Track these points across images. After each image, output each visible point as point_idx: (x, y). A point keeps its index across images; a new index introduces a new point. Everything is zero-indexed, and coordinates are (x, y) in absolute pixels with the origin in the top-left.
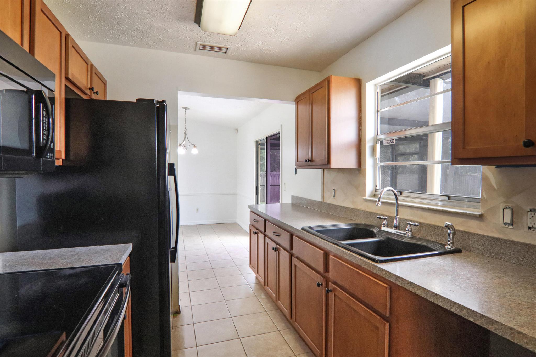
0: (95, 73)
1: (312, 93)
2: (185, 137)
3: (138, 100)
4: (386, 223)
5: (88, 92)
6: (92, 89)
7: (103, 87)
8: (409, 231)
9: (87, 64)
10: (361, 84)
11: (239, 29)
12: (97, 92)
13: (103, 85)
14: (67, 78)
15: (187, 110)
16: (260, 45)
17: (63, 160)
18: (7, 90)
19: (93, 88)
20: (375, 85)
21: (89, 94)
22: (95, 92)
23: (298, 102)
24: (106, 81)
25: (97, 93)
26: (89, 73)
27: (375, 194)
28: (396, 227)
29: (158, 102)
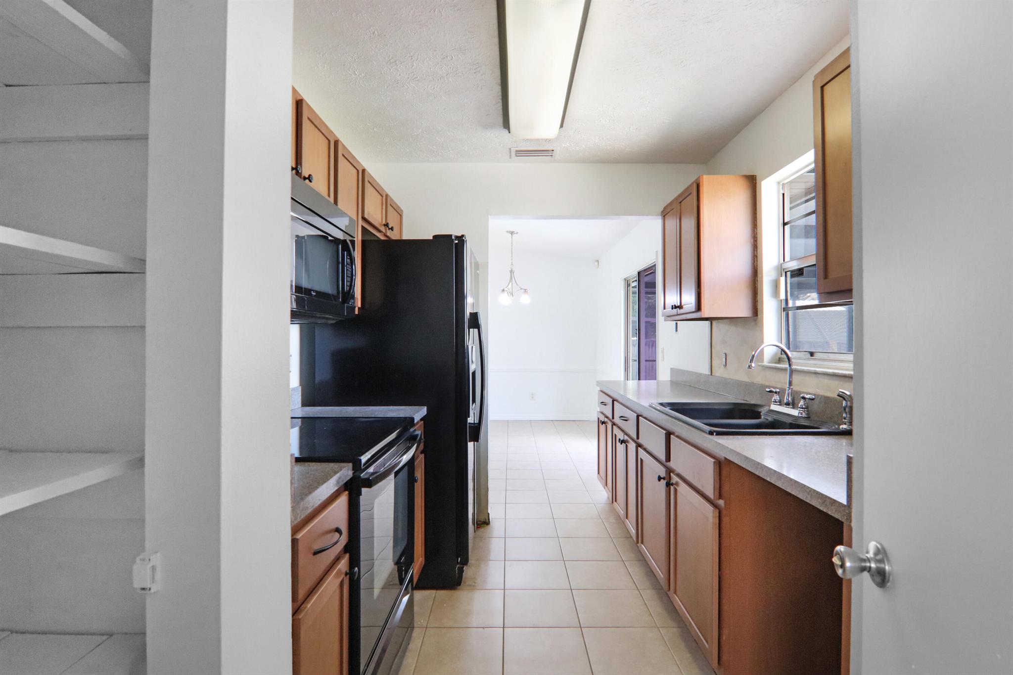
0: (390, 205)
1: (680, 203)
2: (511, 278)
3: (435, 237)
4: (778, 398)
5: (383, 229)
6: (386, 225)
7: (399, 218)
8: (802, 408)
9: (382, 196)
10: (756, 183)
11: (562, 126)
12: (392, 227)
13: (399, 216)
14: (364, 219)
15: (514, 235)
16: (596, 141)
17: (359, 308)
18: (308, 236)
19: (388, 223)
20: (779, 183)
21: (384, 231)
22: (390, 227)
23: (664, 216)
24: (402, 211)
25: (392, 229)
26: (384, 207)
27: (780, 358)
28: (788, 404)
29: (457, 237)
